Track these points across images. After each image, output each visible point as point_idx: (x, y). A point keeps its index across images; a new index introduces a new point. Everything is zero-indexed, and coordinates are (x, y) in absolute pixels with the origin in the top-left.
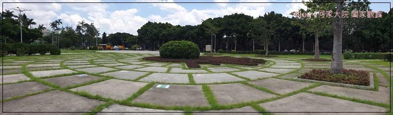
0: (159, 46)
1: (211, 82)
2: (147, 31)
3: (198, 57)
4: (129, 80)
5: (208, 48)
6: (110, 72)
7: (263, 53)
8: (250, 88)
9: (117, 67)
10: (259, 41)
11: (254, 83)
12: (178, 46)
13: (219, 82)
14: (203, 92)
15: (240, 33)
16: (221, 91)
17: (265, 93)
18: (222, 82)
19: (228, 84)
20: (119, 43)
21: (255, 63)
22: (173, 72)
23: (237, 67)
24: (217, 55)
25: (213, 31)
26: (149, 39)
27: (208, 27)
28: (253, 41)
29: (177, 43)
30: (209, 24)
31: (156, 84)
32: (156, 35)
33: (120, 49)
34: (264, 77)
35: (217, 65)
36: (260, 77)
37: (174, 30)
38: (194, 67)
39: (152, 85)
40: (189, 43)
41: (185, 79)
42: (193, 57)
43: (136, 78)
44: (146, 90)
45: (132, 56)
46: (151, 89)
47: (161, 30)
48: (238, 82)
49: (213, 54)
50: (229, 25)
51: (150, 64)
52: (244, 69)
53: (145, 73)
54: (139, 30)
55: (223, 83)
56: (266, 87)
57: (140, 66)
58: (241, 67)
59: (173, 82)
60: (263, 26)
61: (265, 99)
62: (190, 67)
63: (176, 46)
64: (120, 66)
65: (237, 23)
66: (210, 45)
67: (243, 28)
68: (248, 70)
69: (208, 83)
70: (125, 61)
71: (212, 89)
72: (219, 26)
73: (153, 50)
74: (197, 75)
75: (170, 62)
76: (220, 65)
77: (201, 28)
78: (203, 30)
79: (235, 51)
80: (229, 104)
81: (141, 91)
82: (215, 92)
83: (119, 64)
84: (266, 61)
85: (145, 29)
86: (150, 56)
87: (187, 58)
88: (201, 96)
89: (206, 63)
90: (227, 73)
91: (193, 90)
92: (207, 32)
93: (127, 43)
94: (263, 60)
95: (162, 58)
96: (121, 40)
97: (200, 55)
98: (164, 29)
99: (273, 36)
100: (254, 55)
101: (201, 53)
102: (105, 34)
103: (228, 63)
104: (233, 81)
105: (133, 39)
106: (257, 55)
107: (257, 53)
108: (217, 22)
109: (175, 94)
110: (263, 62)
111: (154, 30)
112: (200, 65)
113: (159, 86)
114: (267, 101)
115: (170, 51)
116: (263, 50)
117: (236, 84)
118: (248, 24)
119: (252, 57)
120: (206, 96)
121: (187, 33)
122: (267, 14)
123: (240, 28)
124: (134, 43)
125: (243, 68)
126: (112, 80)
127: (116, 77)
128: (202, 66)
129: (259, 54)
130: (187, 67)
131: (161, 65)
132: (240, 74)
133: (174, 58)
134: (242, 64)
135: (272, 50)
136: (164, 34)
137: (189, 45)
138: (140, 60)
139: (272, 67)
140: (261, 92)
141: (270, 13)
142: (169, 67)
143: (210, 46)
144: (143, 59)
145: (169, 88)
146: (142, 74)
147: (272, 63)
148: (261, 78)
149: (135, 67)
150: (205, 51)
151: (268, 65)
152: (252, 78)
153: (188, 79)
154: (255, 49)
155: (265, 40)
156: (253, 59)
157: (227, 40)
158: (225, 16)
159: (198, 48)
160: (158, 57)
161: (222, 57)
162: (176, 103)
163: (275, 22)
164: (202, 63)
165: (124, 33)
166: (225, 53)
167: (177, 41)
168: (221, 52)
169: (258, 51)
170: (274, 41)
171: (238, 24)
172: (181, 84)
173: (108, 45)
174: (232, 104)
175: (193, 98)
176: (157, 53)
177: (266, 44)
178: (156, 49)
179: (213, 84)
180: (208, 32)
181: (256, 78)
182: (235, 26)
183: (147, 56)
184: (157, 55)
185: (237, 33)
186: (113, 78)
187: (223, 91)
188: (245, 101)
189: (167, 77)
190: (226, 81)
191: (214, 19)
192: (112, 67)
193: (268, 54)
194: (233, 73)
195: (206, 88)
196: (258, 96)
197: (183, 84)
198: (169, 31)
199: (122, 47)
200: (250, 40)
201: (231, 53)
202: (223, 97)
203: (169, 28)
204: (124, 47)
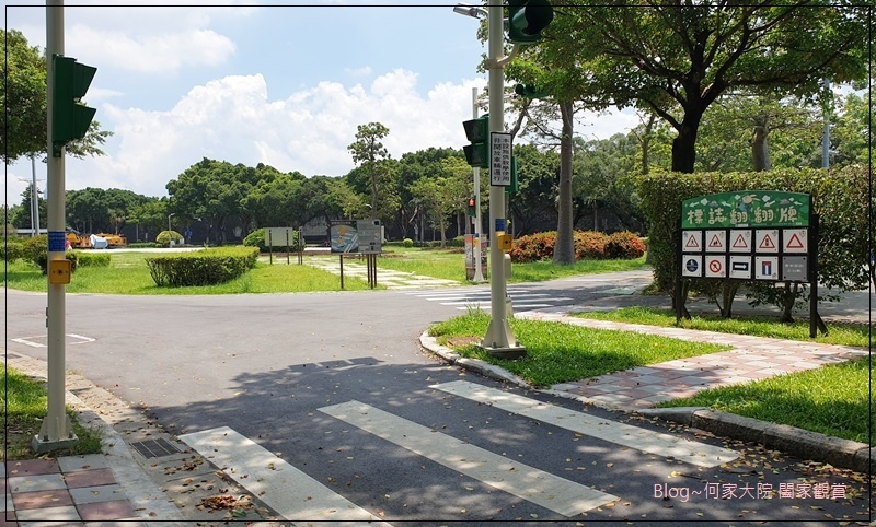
0: (238, 232)
32: (229, 201)
33: (111, 246)
47: (243, 189)
54: (173, 183)
85: (193, 182)
96: (107, 217)
98: (254, 183)
111: (224, 187)
136: (254, 200)
198: (267, 190)
203: (270, 179)
204: (121, 240)
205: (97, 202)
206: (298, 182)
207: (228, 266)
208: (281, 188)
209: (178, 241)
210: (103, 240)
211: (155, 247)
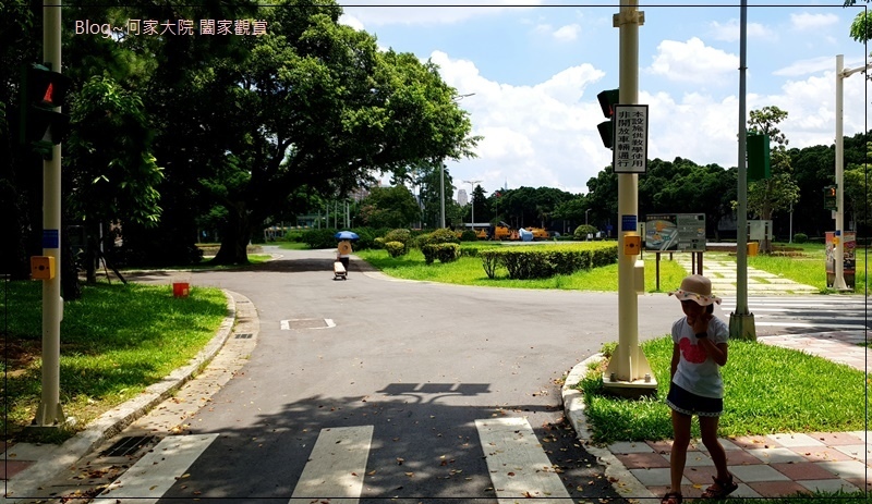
20: (532, 221)
33: (536, 239)
47: (658, 183)
54: (593, 180)
96: (535, 212)
98: (669, 177)
102: (479, 191)
105: (574, 208)
124: (576, 220)
136: (667, 194)
173: (498, 224)
198: (681, 183)
199: (542, 231)
203: (686, 172)
204: (546, 233)
205: (529, 199)
206: (715, 174)
207: (552, 261)
208: (696, 180)
209: (595, 235)
210: (530, 233)
211: (572, 239)
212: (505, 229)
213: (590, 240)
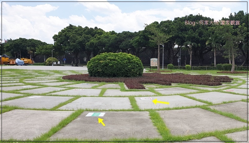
0: (85, 59)
1: (161, 108)
2: (68, 38)
3: (140, 75)
4: (44, 109)
5: (154, 62)
6: (10, 99)
7: (228, 69)
8: (213, 114)
9: (22, 92)
10: (222, 52)
11: (217, 108)
12: (114, 60)
13: (171, 107)
14: (151, 121)
15: (197, 41)
16: (174, 118)
17: (233, 120)
18: (175, 107)
19: (184, 110)
20: (24, 55)
21: (218, 82)
22: (108, 95)
23: (194, 87)
24: (165, 72)
25: (161, 38)
26: (70, 50)
27: (153, 34)
28: (213, 52)
29: (112, 56)
30: (154, 30)
31: (85, 113)
32: (81, 43)
33: (26, 64)
34: (230, 100)
35: (167, 85)
36: (225, 101)
37: (107, 37)
38: (136, 88)
39: (78, 114)
40: (129, 55)
41: (125, 104)
42: (134, 75)
43: (54, 106)
44: (71, 121)
45: (46, 74)
46: (78, 119)
47: (88, 38)
48: (196, 107)
49: (161, 70)
50: (182, 30)
51: (74, 86)
52: (203, 90)
53: (68, 98)
54: (56, 36)
55: (176, 109)
56: (234, 114)
57: (59, 89)
58: (199, 88)
59: (110, 109)
60: (227, 31)
61: (234, 128)
62: (131, 88)
63: (111, 60)
64: (27, 89)
65: (192, 28)
66: (157, 57)
67: (201, 34)
68: (209, 91)
69: (157, 108)
70: (35, 82)
71: (162, 116)
72: (168, 32)
73: (77, 66)
74: (141, 98)
75: (103, 81)
76: (170, 85)
77: (144, 36)
78: (147, 39)
79: (190, 66)
80: (186, 134)
81: (64, 124)
82: (167, 121)
83: (25, 87)
84: (232, 79)
85: (65, 35)
86: (74, 74)
87: (126, 76)
88: (148, 126)
89: (151, 83)
90: (181, 95)
91: (137, 117)
92: (152, 41)
93: (37, 55)
94: (228, 77)
95: (91, 76)
96: (26, 51)
97: (144, 72)
98: (93, 35)
99: (241, 44)
100: (216, 71)
101: (144, 70)
103: (181, 82)
104: (189, 105)
105: (46, 49)
106: (219, 71)
107: (219, 68)
108: (165, 26)
109: (114, 124)
110: (228, 80)
111: (78, 37)
112: (145, 85)
113: (90, 114)
114: (237, 130)
115: (103, 66)
116: (227, 64)
117: (194, 110)
118: (207, 29)
119: (213, 73)
120: (155, 125)
121: (124, 43)
122: (233, 15)
123: (196, 35)
124: (48, 55)
125: (202, 88)
126: (16, 111)
127: (22, 106)
128: (147, 86)
129: (222, 69)
130: (127, 88)
131: (91, 87)
132: (198, 96)
133: (109, 76)
134: (200, 84)
135: (240, 64)
136: (93, 43)
137: (129, 59)
138: (59, 80)
139: (240, 87)
140: (227, 119)
141: (237, 13)
142: (103, 89)
143: (156, 59)
144: (64, 78)
145: (105, 116)
146: (64, 99)
147: (241, 82)
148: (227, 101)
149: (52, 91)
150: (150, 67)
151: (236, 84)
152: (214, 102)
153: (130, 103)
154: (217, 64)
155: (231, 50)
156: (215, 77)
157: (179, 51)
158: (176, 19)
159: (140, 62)
160: (86, 75)
161: (172, 74)
162: (116, 135)
163: (245, 26)
164: (146, 83)
165: (32, 40)
166: (176, 68)
167: (113, 53)
168: (171, 68)
169: (220, 66)
170: (243, 51)
171: (194, 29)
172: (121, 111)
173: (4, 56)
174: (190, 134)
175: (139, 128)
176: (83, 70)
177: (232, 55)
178: (83, 64)
179: (163, 110)
180: (154, 40)
181: (220, 101)
182: (189, 32)
183: (70, 74)
184: (83, 73)
185: (192, 42)
186: (16, 108)
187: (176, 118)
188: (207, 131)
189: (100, 103)
190: (180, 106)
191: (162, 23)
192: (13, 92)
193: (235, 69)
194: (189, 95)
195: (154, 115)
196: (223, 124)
197: (124, 110)
198: (99, 38)
199: (29, 60)
200: (210, 50)
201: (184, 69)
202: (178, 126)
203: (100, 34)
204: (31, 61)
205: (23, 44)
209: (57, 63)
210: (22, 61)
211: (45, 65)
212: (7, 59)
213: (54, 65)
